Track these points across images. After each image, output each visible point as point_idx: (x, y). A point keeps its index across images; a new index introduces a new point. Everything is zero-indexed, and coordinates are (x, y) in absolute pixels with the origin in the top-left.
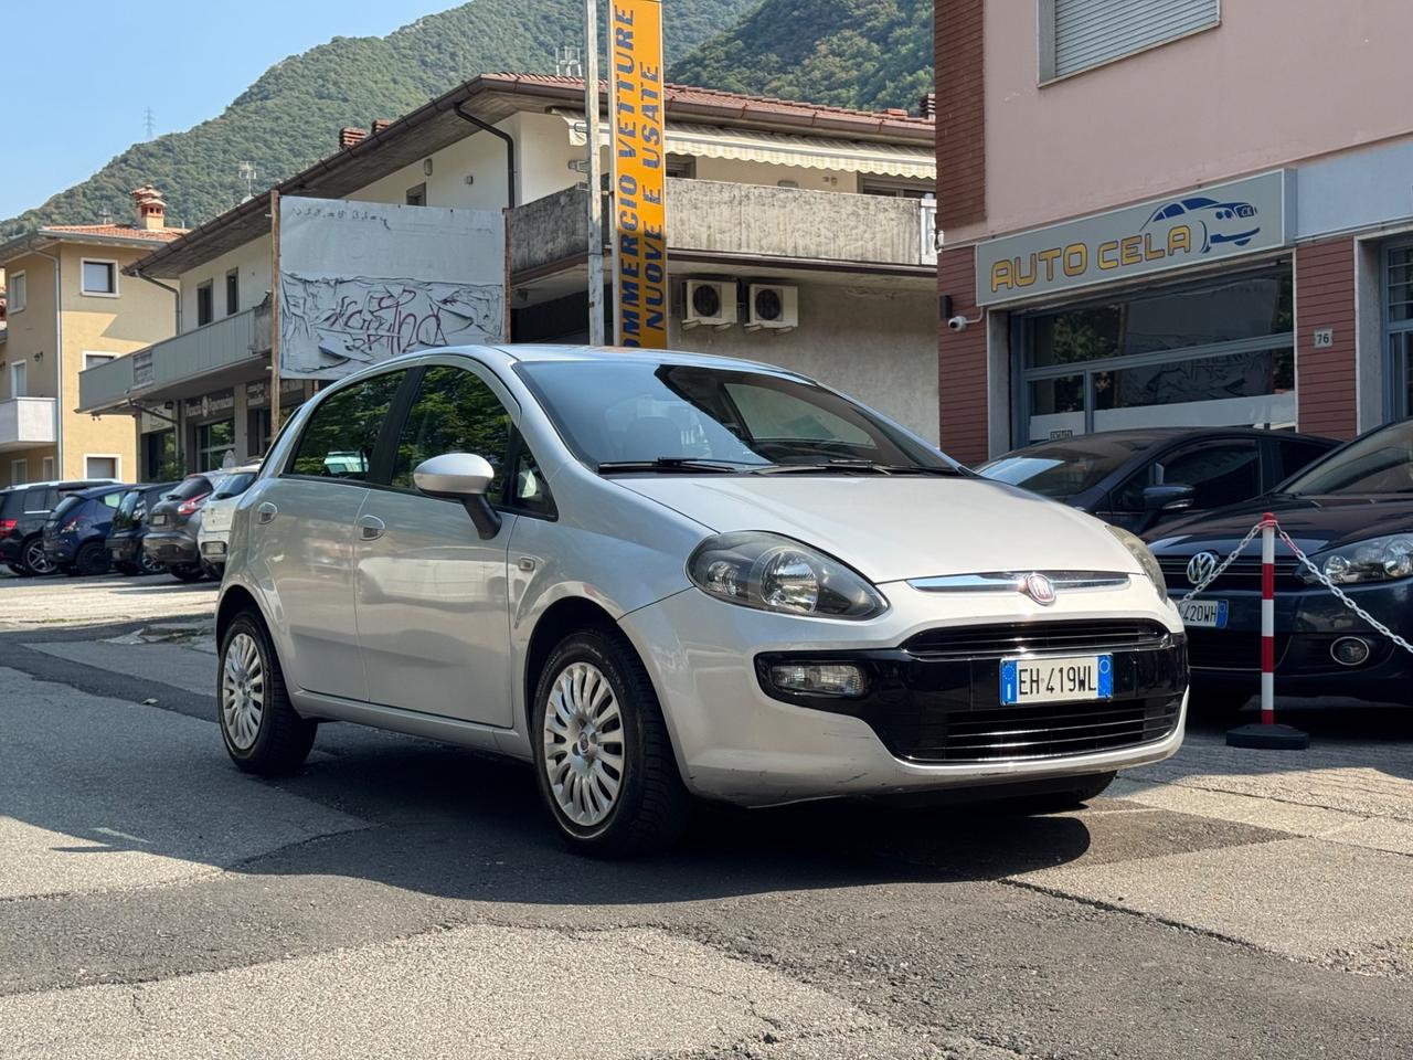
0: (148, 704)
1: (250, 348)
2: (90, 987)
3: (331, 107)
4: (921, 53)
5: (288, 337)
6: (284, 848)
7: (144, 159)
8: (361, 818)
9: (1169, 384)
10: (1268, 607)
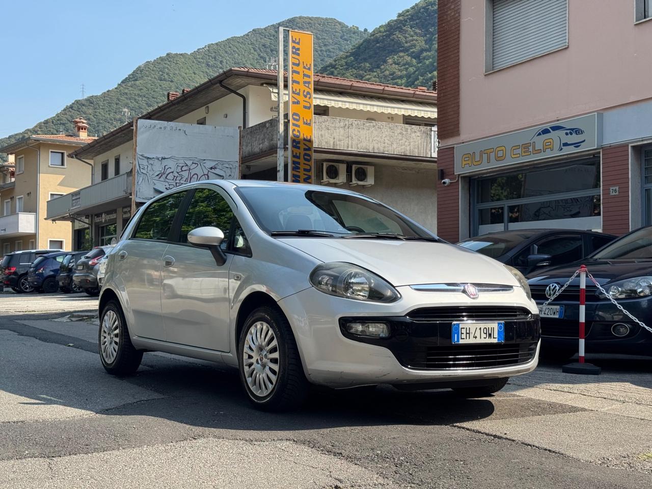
0: (69, 346)
1: (124, 191)
2: (30, 459)
3: (165, 84)
4: (435, 64)
5: (139, 183)
6: (124, 405)
7: (80, 107)
8: (161, 394)
9: (545, 213)
10: (582, 308)
